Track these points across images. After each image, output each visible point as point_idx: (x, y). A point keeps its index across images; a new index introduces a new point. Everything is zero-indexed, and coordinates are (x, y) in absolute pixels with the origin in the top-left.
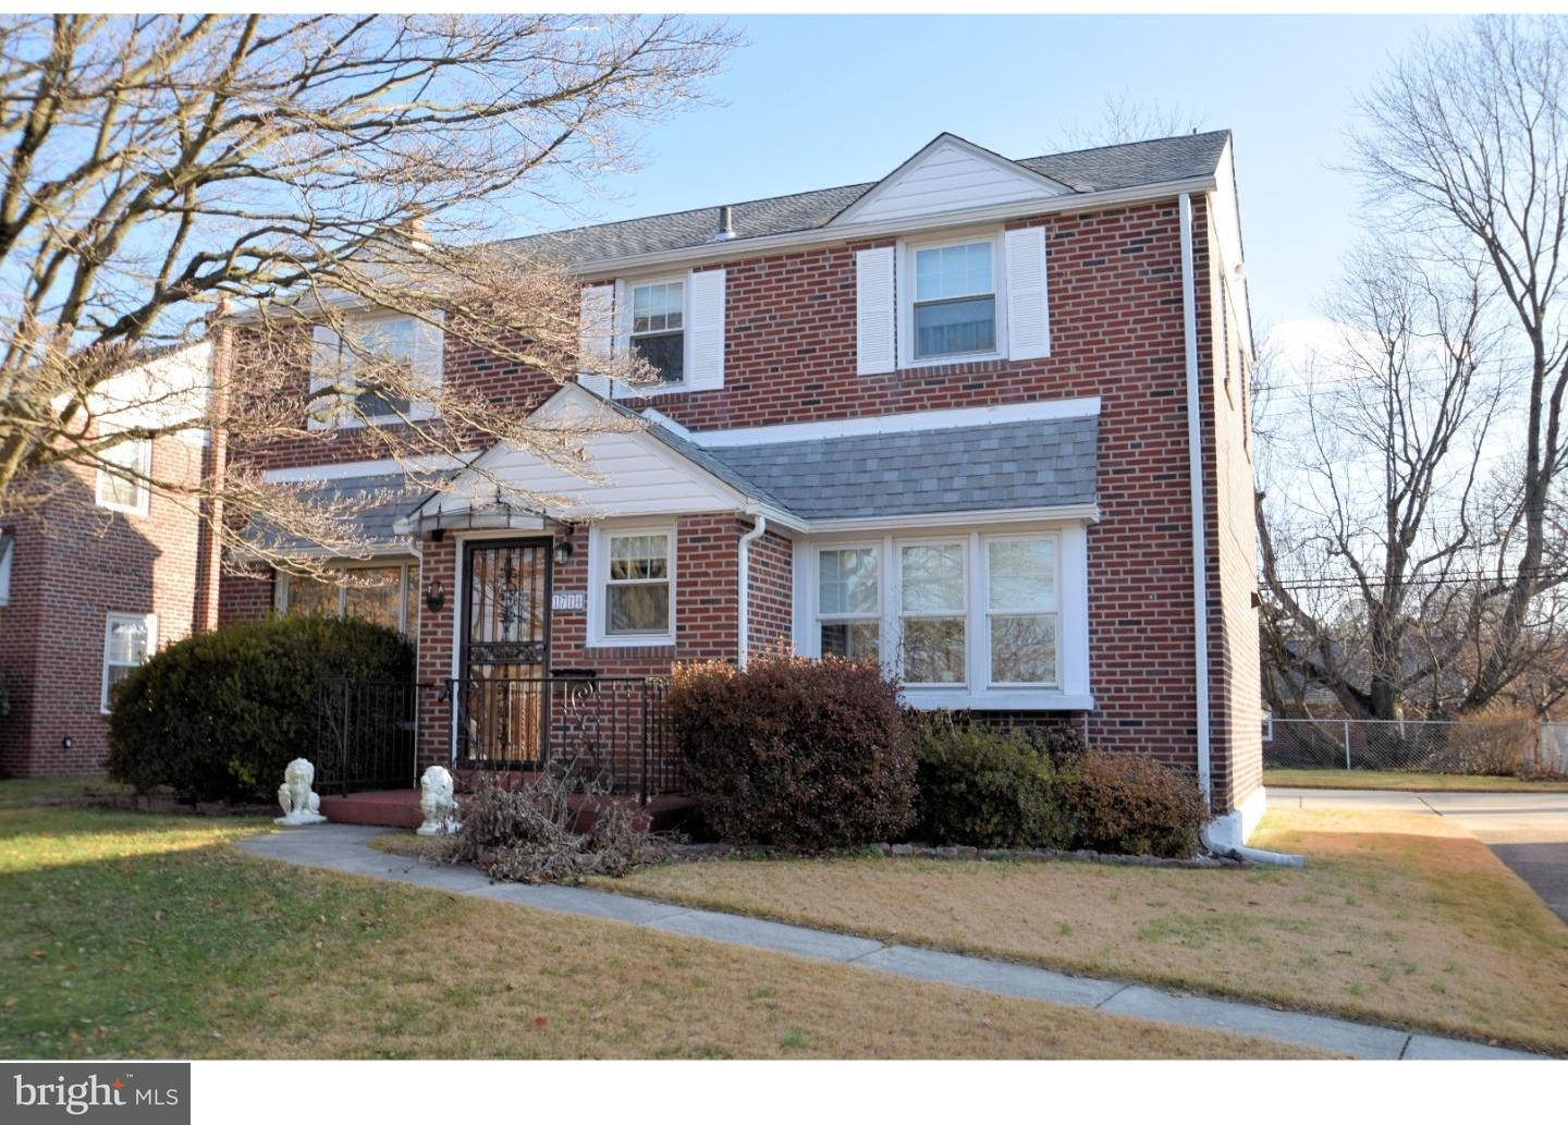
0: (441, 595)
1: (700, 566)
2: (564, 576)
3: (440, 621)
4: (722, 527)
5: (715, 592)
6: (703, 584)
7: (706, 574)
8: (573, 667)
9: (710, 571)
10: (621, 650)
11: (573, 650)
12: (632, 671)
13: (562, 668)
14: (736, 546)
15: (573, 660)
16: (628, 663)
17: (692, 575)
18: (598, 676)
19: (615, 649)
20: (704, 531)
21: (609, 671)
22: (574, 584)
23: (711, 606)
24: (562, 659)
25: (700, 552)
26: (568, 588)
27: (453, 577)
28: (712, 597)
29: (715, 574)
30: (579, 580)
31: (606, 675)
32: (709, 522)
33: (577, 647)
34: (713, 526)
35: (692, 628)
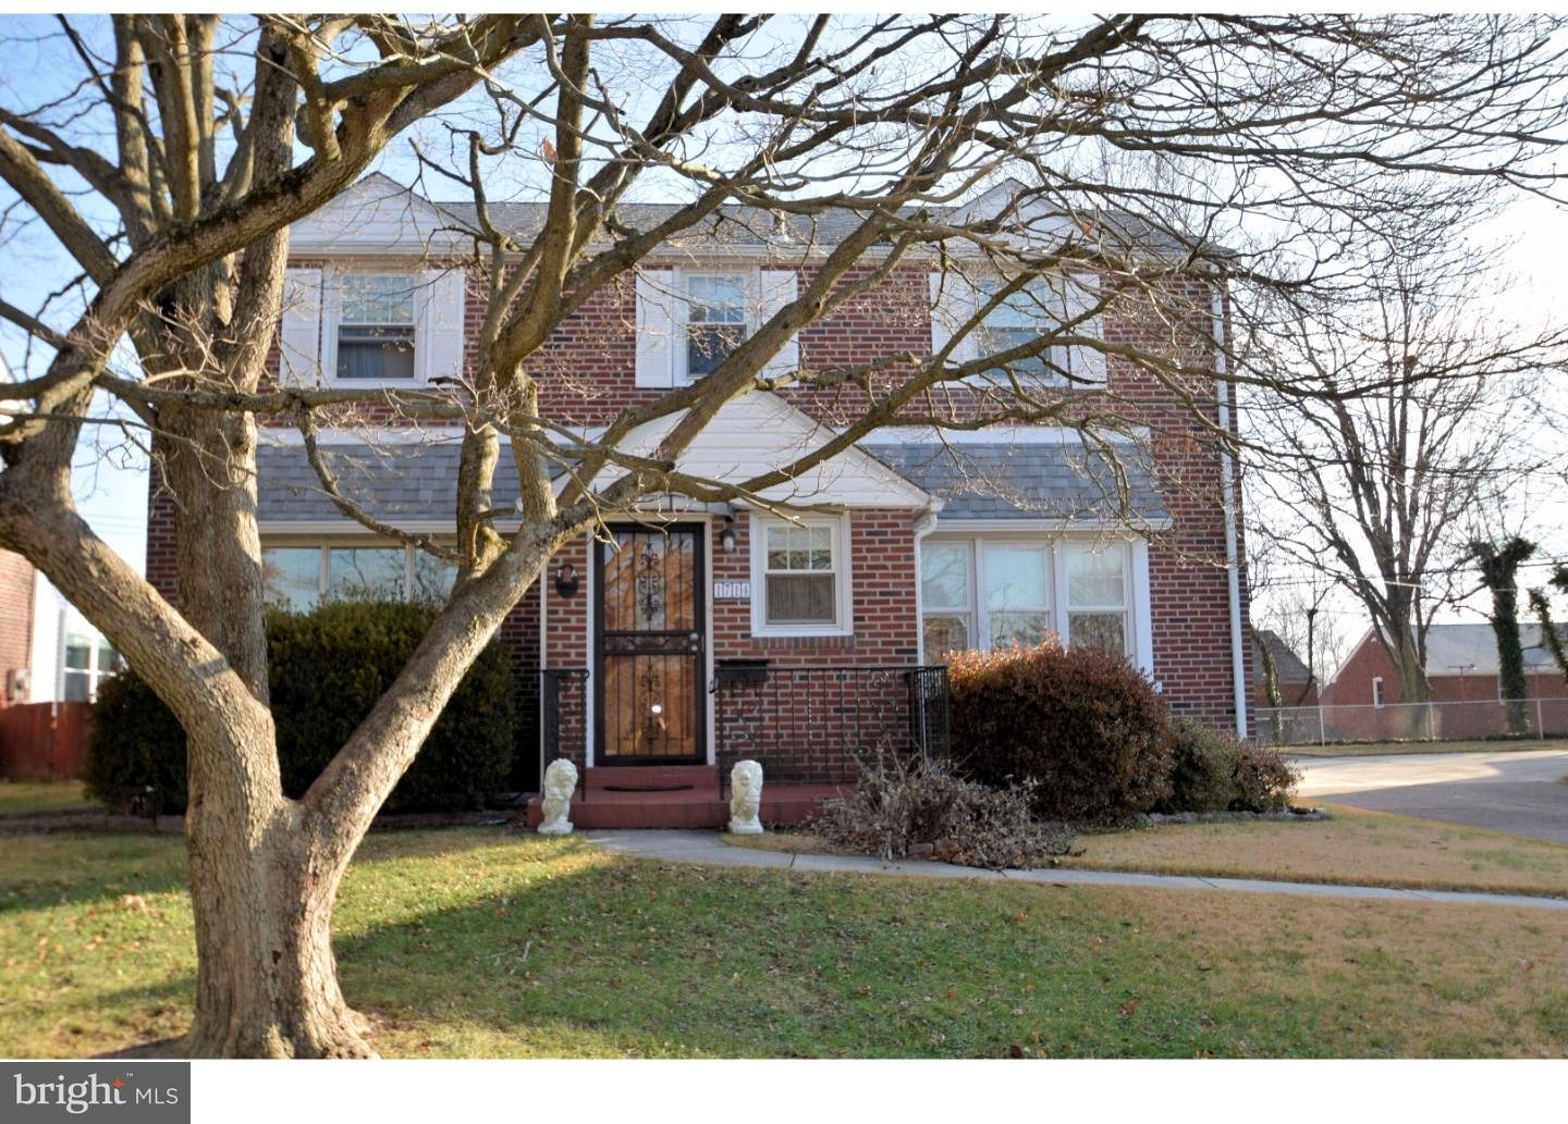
0: (575, 580)
1: (878, 558)
2: (725, 564)
3: (573, 607)
4: (900, 522)
5: (895, 585)
6: (882, 576)
7: (885, 567)
8: (739, 656)
9: (889, 564)
10: (796, 639)
11: (739, 640)
12: (807, 661)
13: (726, 658)
14: (912, 541)
15: (740, 650)
16: (801, 653)
17: (869, 567)
18: (770, 666)
19: (789, 639)
20: (880, 525)
21: (782, 661)
22: (737, 572)
23: (891, 598)
24: (727, 648)
25: (877, 545)
26: (730, 577)
27: (584, 561)
28: (891, 589)
29: (894, 567)
30: (742, 569)
31: (778, 665)
32: (885, 517)
33: (743, 636)
34: (889, 520)
35: (871, 618)
